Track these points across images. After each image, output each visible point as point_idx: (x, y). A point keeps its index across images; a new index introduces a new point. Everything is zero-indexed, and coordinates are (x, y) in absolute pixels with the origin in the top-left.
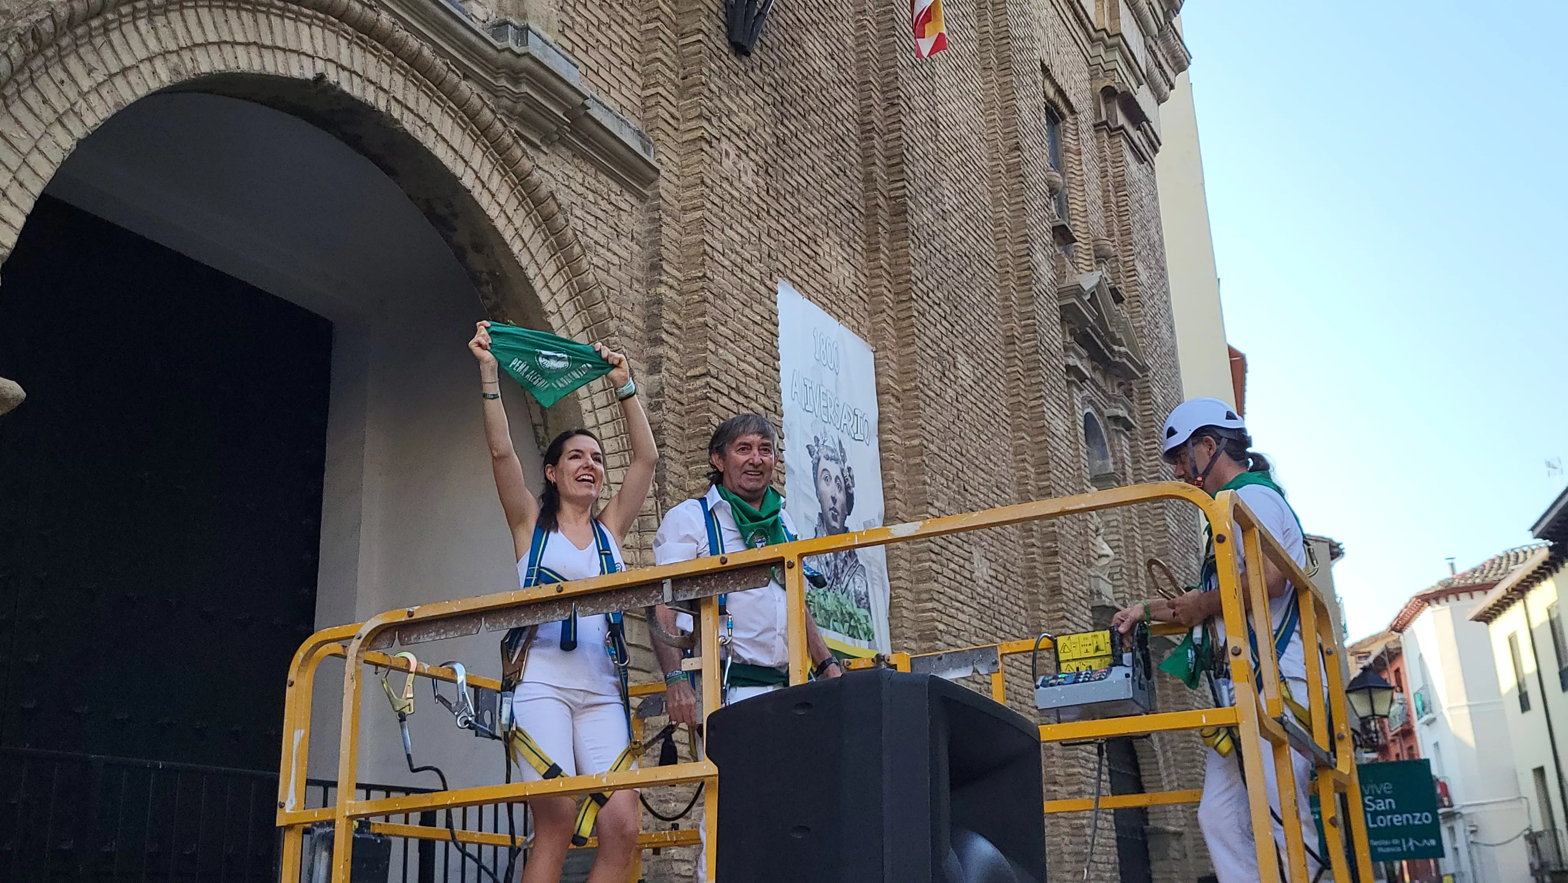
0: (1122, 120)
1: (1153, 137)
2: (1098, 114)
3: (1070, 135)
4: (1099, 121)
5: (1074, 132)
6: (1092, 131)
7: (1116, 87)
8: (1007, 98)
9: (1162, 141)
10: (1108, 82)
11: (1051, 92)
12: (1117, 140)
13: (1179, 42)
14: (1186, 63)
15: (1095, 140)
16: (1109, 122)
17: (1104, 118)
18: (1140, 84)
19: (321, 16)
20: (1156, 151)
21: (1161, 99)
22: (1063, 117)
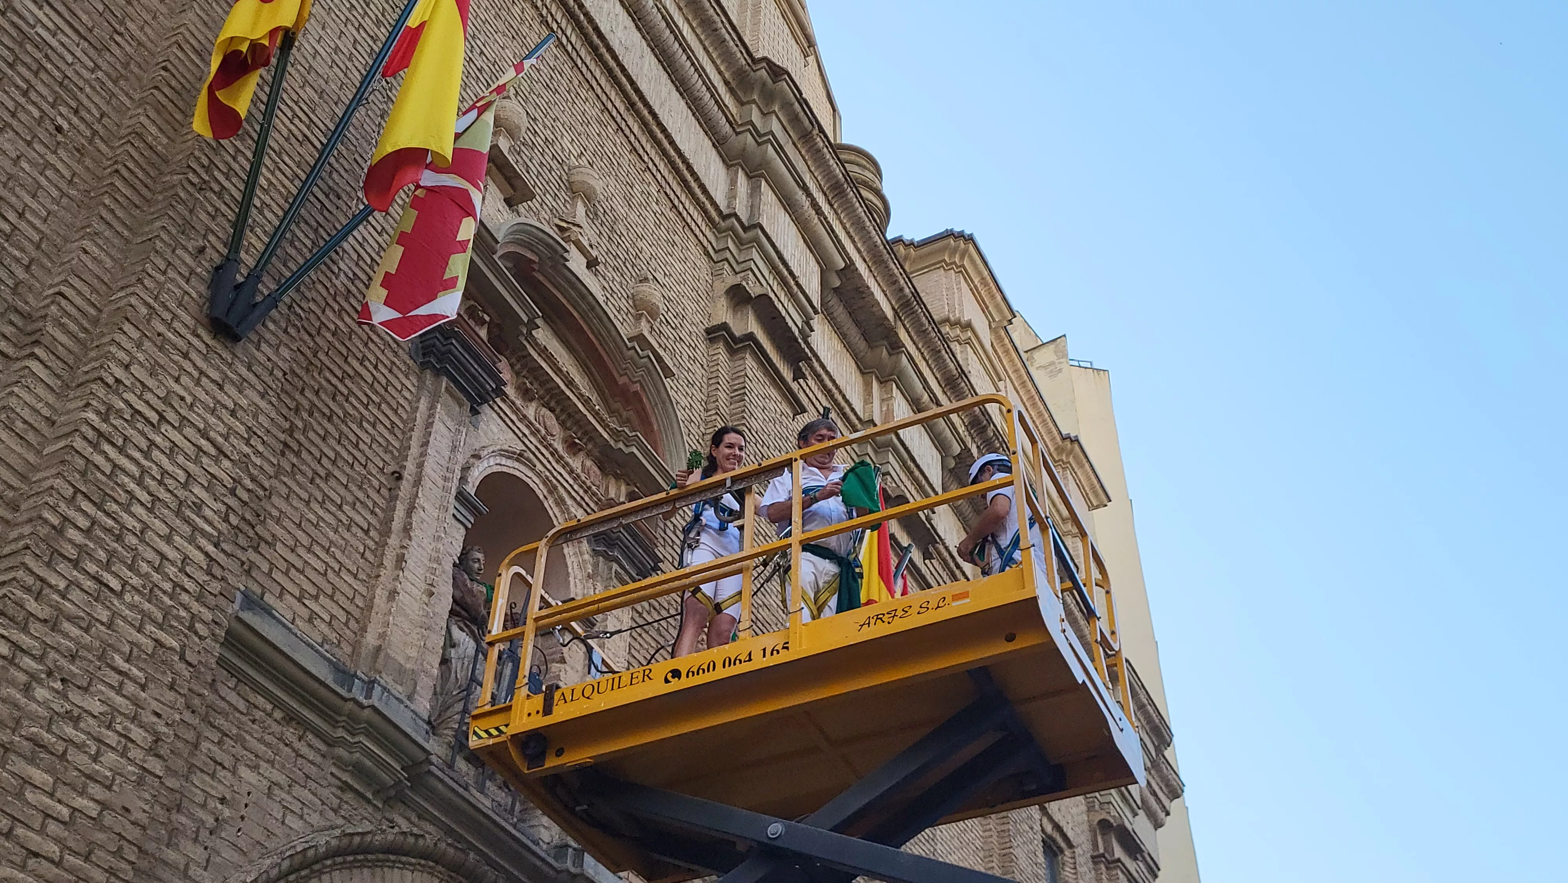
0: (1118, 852)
1: (1151, 863)
2: (1095, 845)
3: (1068, 869)
4: (1095, 854)
5: (1072, 866)
6: (1091, 865)
7: (1112, 821)
8: (1005, 846)
9: (1161, 866)
10: (1104, 816)
11: (1049, 828)
12: (1114, 872)
13: (1172, 772)
14: (1180, 791)
15: (1093, 872)
16: (1106, 855)
17: (1101, 851)
18: (1135, 814)
19: (423, 862)
20: (1155, 876)
21: (1158, 825)
22: (1062, 851)
